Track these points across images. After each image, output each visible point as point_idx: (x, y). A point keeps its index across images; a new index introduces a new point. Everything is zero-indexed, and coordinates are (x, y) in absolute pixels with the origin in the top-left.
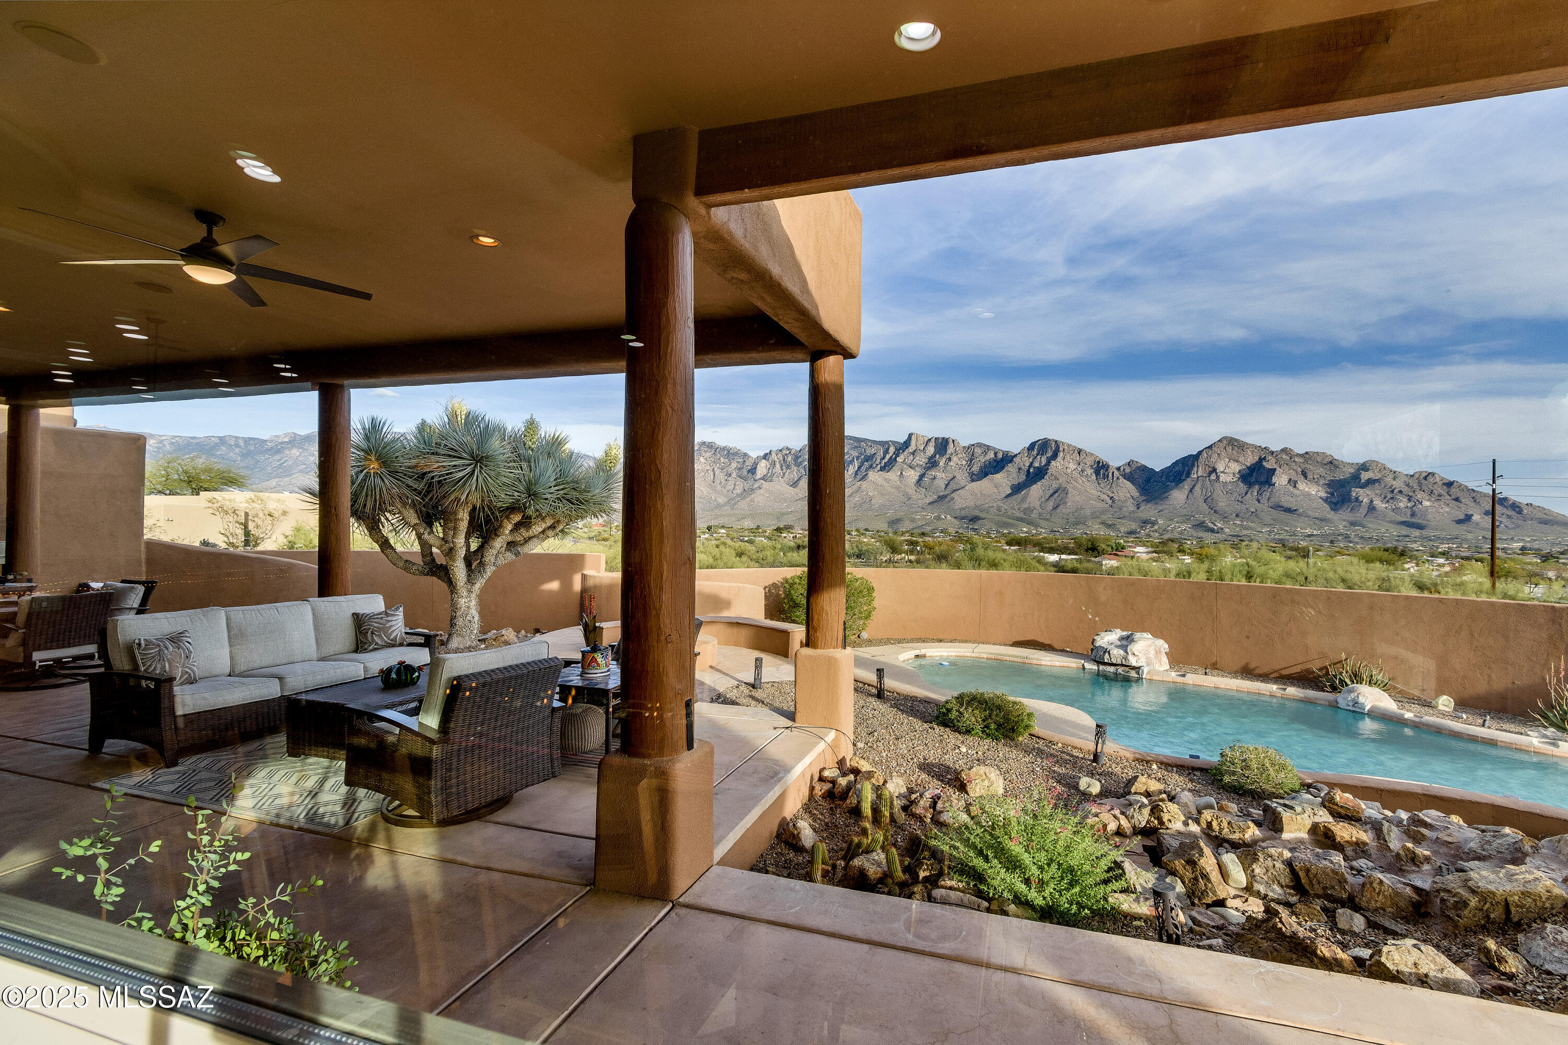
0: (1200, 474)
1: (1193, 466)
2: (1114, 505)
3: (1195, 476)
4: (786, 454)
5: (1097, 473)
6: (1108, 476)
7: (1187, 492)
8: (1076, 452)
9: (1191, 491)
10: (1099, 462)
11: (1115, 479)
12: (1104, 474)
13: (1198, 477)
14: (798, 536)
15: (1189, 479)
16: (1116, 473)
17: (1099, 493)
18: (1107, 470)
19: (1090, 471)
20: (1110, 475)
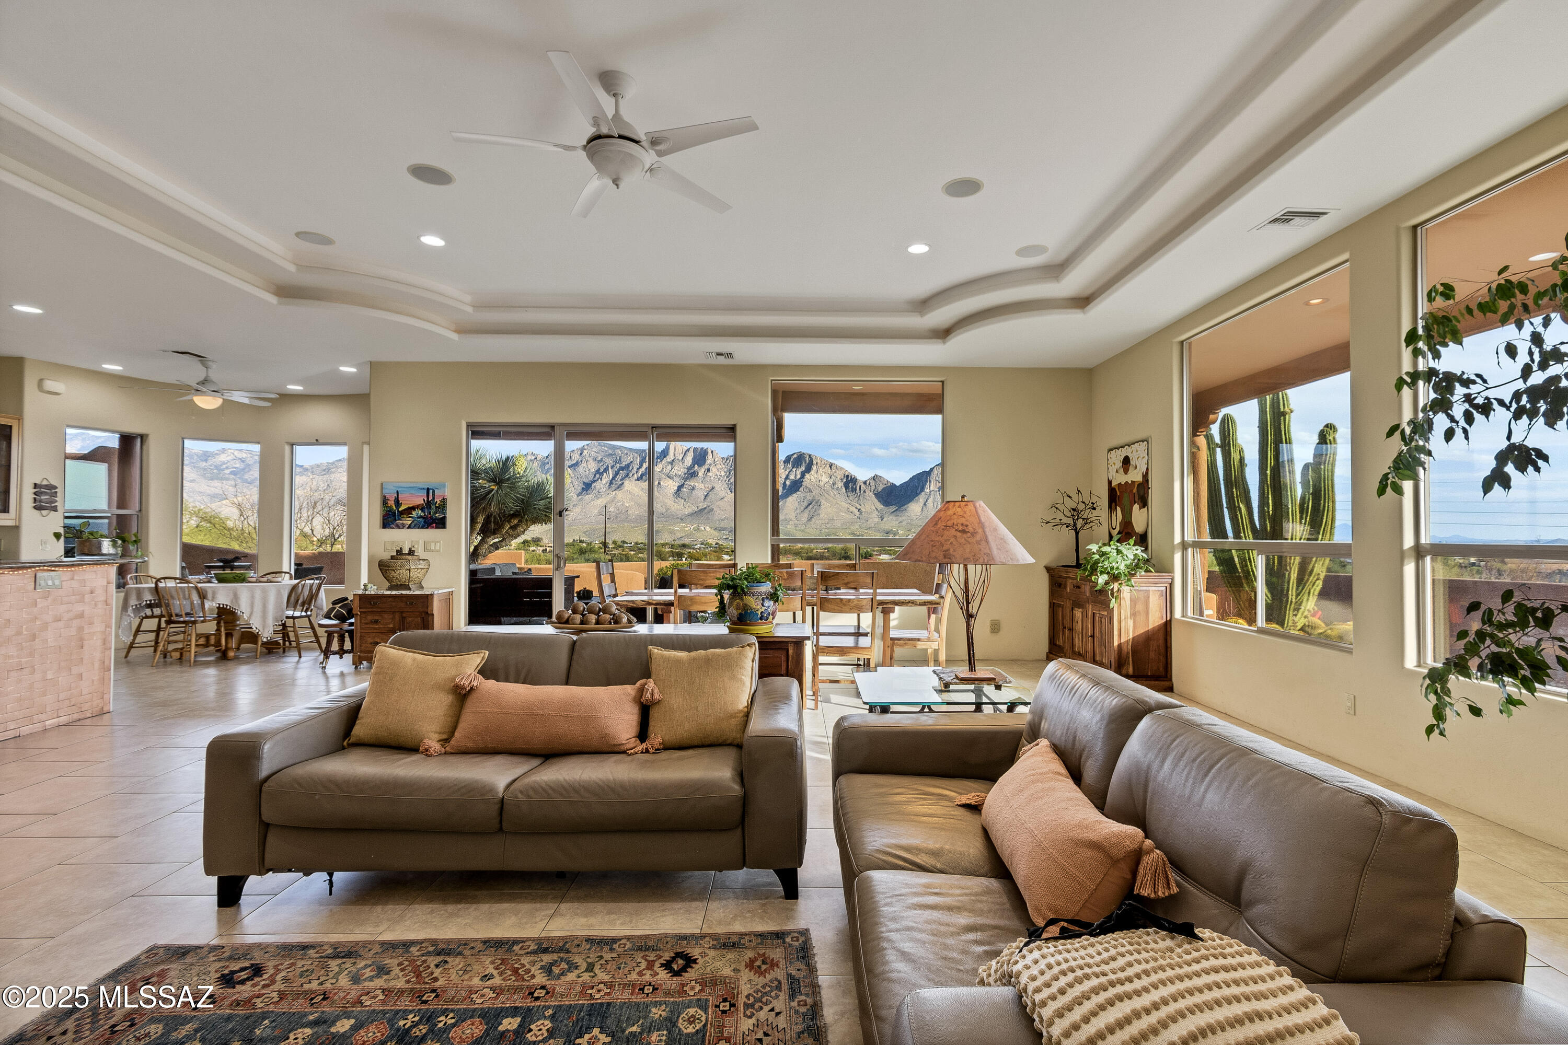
0: (932, 488)
1: (926, 481)
2: (861, 517)
3: (928, 490)
4: (531, 460)
5: (846, 485)
6: (856, 490)
7: (922, 505)
8: (828, 466)
9: (925, 504)
10: (848, 476)
11: (862, 492)
12: (852, 487)
13: (930, 492)
14: (548, 549)
15: (923, 493)
16: (863, 486)
17: (848, 506)
18: (855, 484)
19: (840, 485)
20: (858, 488)
